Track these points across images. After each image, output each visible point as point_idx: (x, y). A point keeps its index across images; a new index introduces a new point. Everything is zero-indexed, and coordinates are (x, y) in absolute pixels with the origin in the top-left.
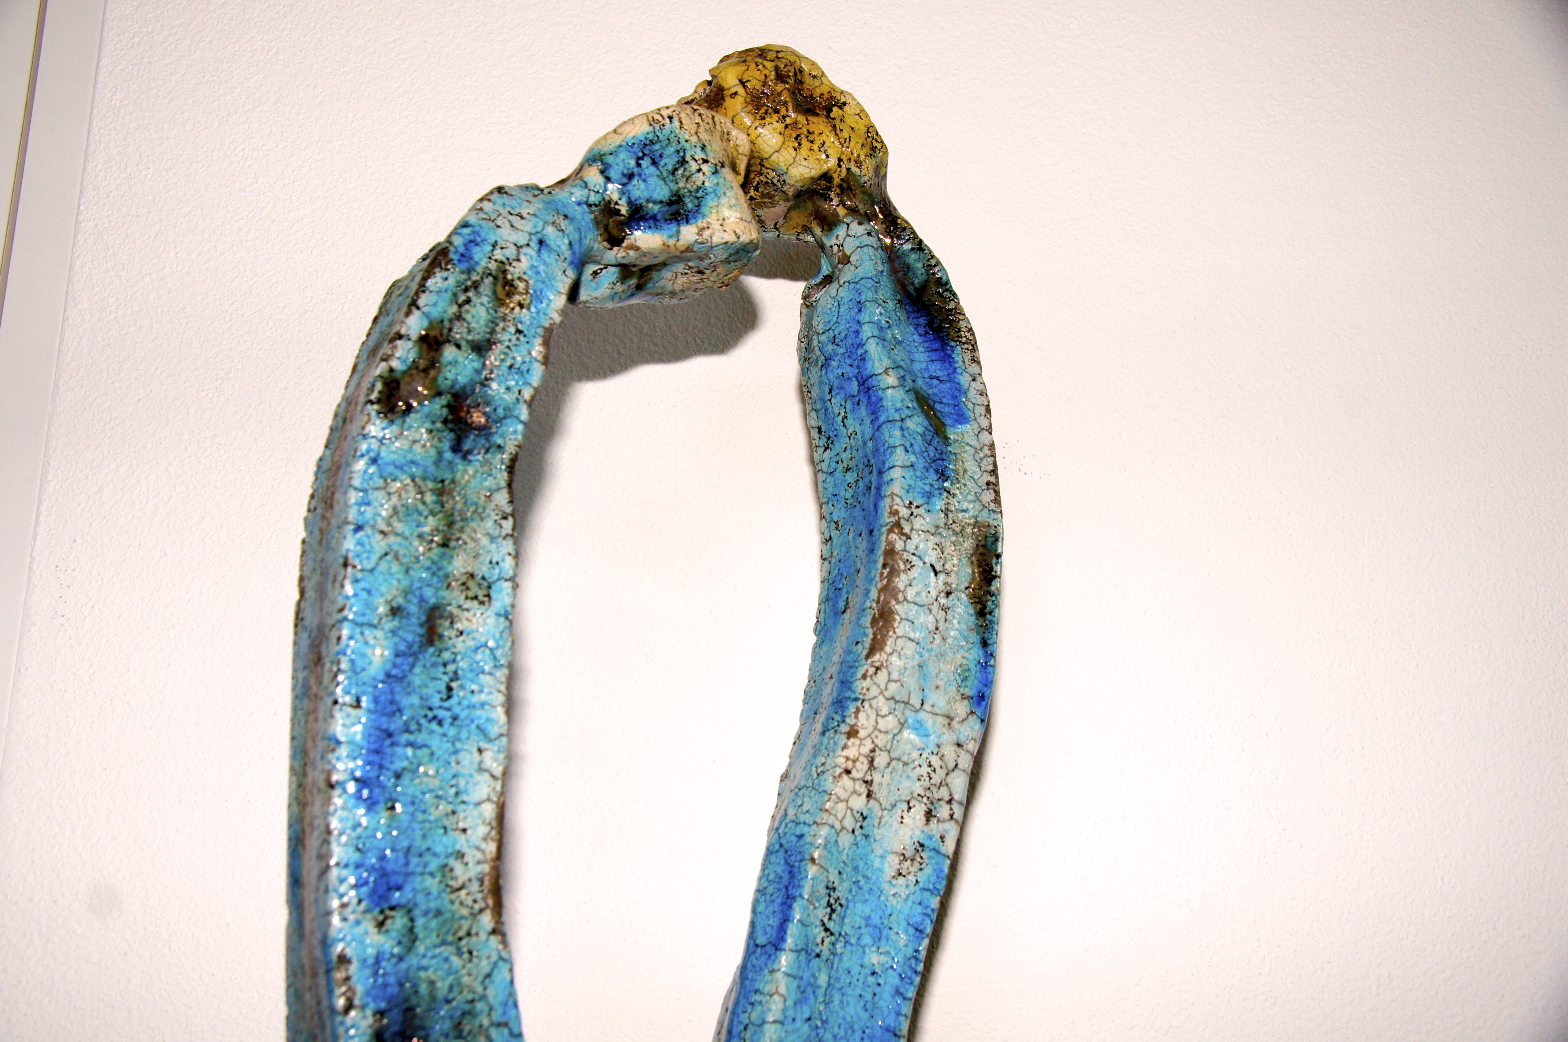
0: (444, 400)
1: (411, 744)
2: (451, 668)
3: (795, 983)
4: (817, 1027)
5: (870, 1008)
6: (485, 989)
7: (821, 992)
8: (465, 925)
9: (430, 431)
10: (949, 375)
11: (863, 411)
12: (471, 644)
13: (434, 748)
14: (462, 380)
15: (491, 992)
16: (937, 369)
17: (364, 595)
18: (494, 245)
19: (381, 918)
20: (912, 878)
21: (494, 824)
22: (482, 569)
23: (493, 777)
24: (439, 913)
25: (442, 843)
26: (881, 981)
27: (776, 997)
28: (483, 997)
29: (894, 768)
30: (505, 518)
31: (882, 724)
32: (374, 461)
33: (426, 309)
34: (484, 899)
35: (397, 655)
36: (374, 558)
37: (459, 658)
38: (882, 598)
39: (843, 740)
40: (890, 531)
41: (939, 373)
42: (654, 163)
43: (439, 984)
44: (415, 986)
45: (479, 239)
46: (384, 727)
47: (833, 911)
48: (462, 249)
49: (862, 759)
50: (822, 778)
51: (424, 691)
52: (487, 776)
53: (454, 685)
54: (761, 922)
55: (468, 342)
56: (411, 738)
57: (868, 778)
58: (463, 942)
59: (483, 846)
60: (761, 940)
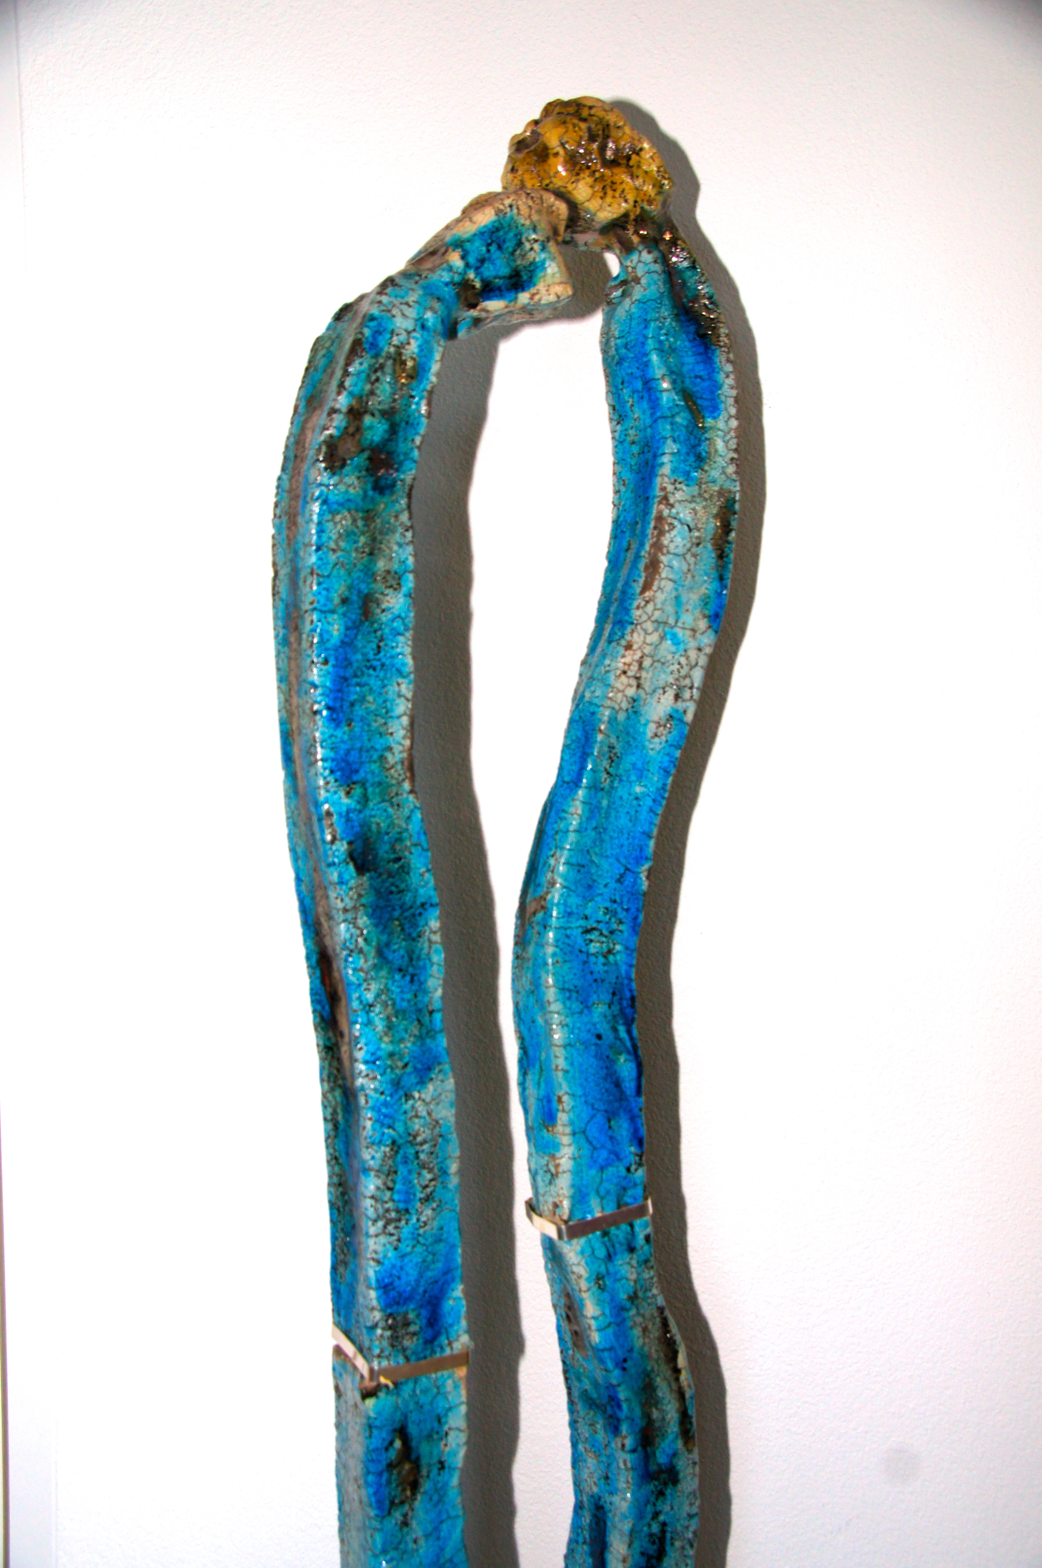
0: (366, 455)
1: (358, 684)
2: (379, 633)
3: (587, 807)
4: (600, 833)
5: (634, 820)
6: (407, 825)
7: (603, 811)
8: (394, 789)
9: (358, 478)
10: (709, 374)
11: (645, 405)
12: (390, 616)
13: (372, 685)
14: (377, 439)
15: (410, 827)
16: (701, 370)
17: (324, 593)
18: (392, 332)
19: (348, 789)
20: (664, 738)
21: (409, 728)
22: (395, 566)
23: (407, 700)
24: (380, 784)
25: (379, 743)
26: (641, 803)
27: (575, 816)
28: (407, 830)
29: (655, 668)
30: (407, 530)
31: (649, 639)
32: (325, 502)
33: (351, 389)
34: (405, 773)
35: (347, 629)
36: (330, 567)
37: (383, 626)
38: (652, 551)
39: (622, 651)
40: (660, 503)
41: (702, 373)
42: (500, 247)
43: (382, 825)
44: (369, 827)
45: (381, 329)
46: (342, 674)
47: (612, 761)
48: (371, 339)
49: (635, 663)
50: (608, 675)
51: (365, 650)
52: (403, 699)
53: (382, 644)
54: (567, 767)
55: (379, 411)
56: (358, 680)
57: (638, 675)
58: (394, 800)
59: (403, 742)
60: (567, 779)
